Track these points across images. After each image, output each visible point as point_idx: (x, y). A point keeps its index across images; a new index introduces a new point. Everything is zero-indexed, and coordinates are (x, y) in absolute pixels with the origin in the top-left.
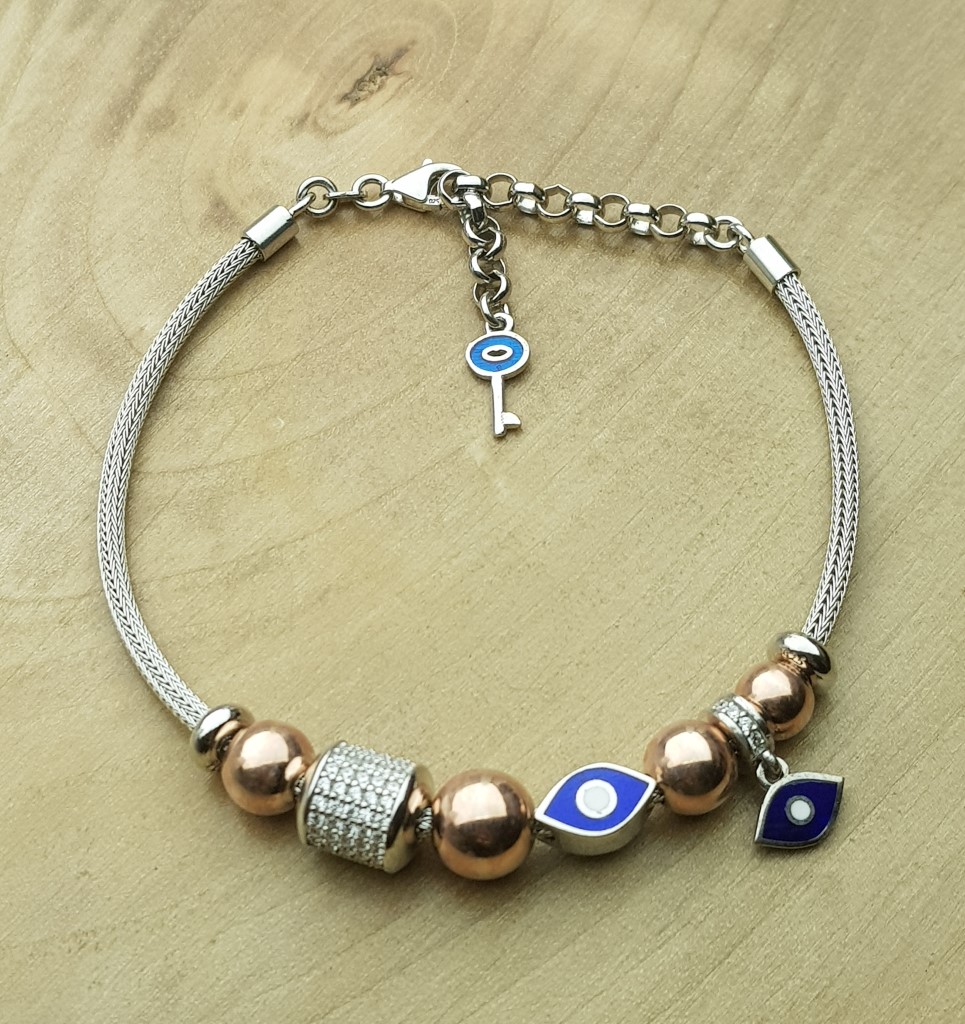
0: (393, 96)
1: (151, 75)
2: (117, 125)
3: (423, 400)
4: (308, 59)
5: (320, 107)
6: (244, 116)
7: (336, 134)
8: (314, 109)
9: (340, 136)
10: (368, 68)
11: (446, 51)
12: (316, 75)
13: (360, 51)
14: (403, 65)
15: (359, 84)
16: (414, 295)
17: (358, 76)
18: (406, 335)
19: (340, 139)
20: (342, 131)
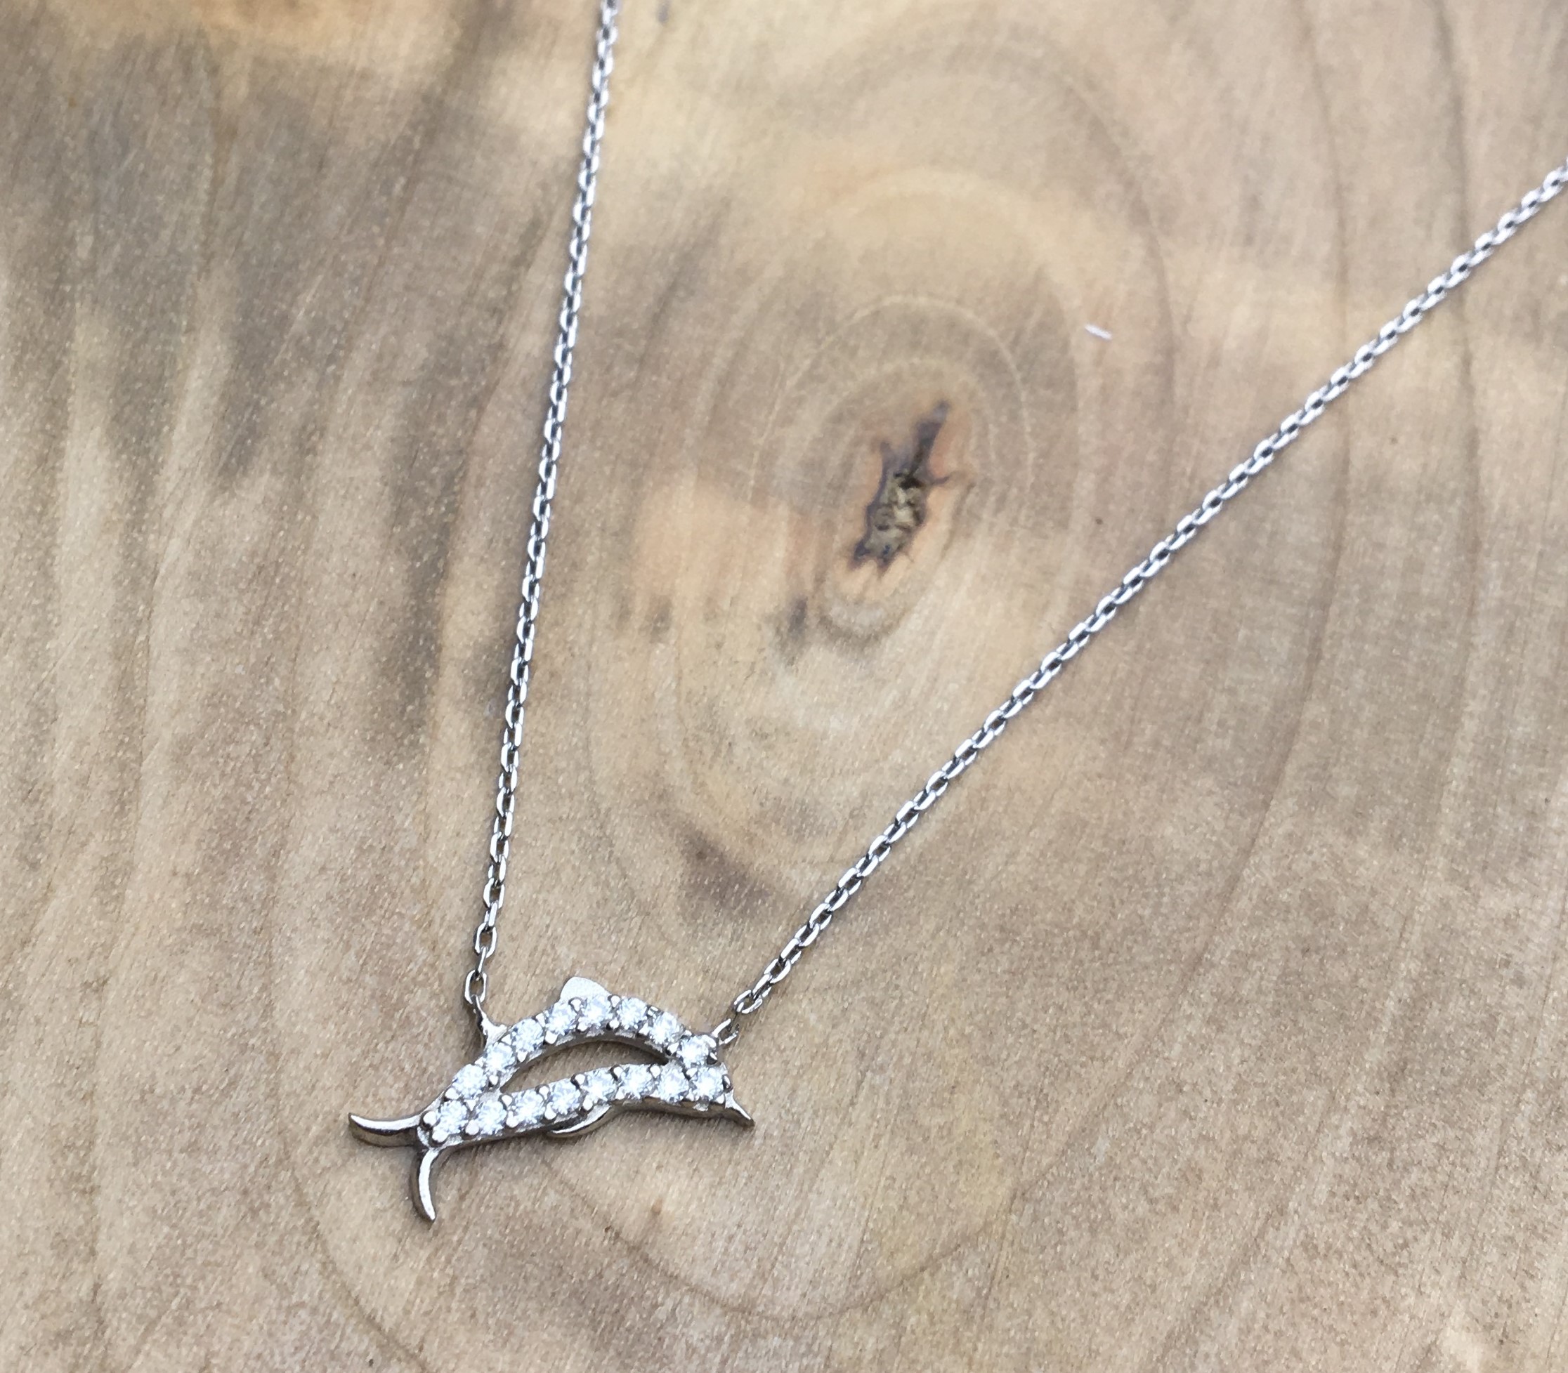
0: (952, 534)
1: (440, 564)
2: (411, 702)
3: (1308, 1246)
4: (752, 473)
5: (820, 580)
6: (673, 630)
7: (877, 638)
8: (809, 587)
9: (887, 642)
10: (878, 477)
11: (1014, 417)
12: (783, 511)
13: (847, 439)
14: (944, 460)
15: (877, 513)
16: (1185, 990)
17: (866, 498)
18: (1207, 1093)
19: (890, 649)
20: (887, 630)
